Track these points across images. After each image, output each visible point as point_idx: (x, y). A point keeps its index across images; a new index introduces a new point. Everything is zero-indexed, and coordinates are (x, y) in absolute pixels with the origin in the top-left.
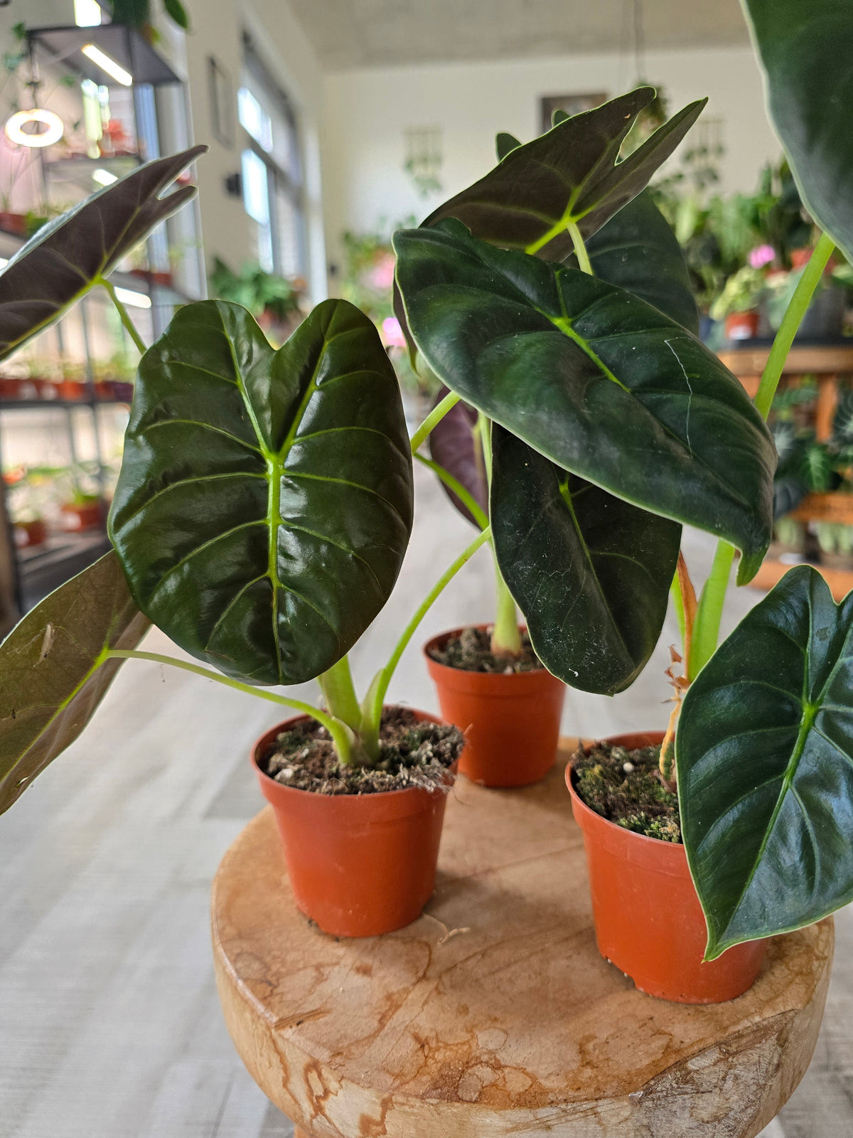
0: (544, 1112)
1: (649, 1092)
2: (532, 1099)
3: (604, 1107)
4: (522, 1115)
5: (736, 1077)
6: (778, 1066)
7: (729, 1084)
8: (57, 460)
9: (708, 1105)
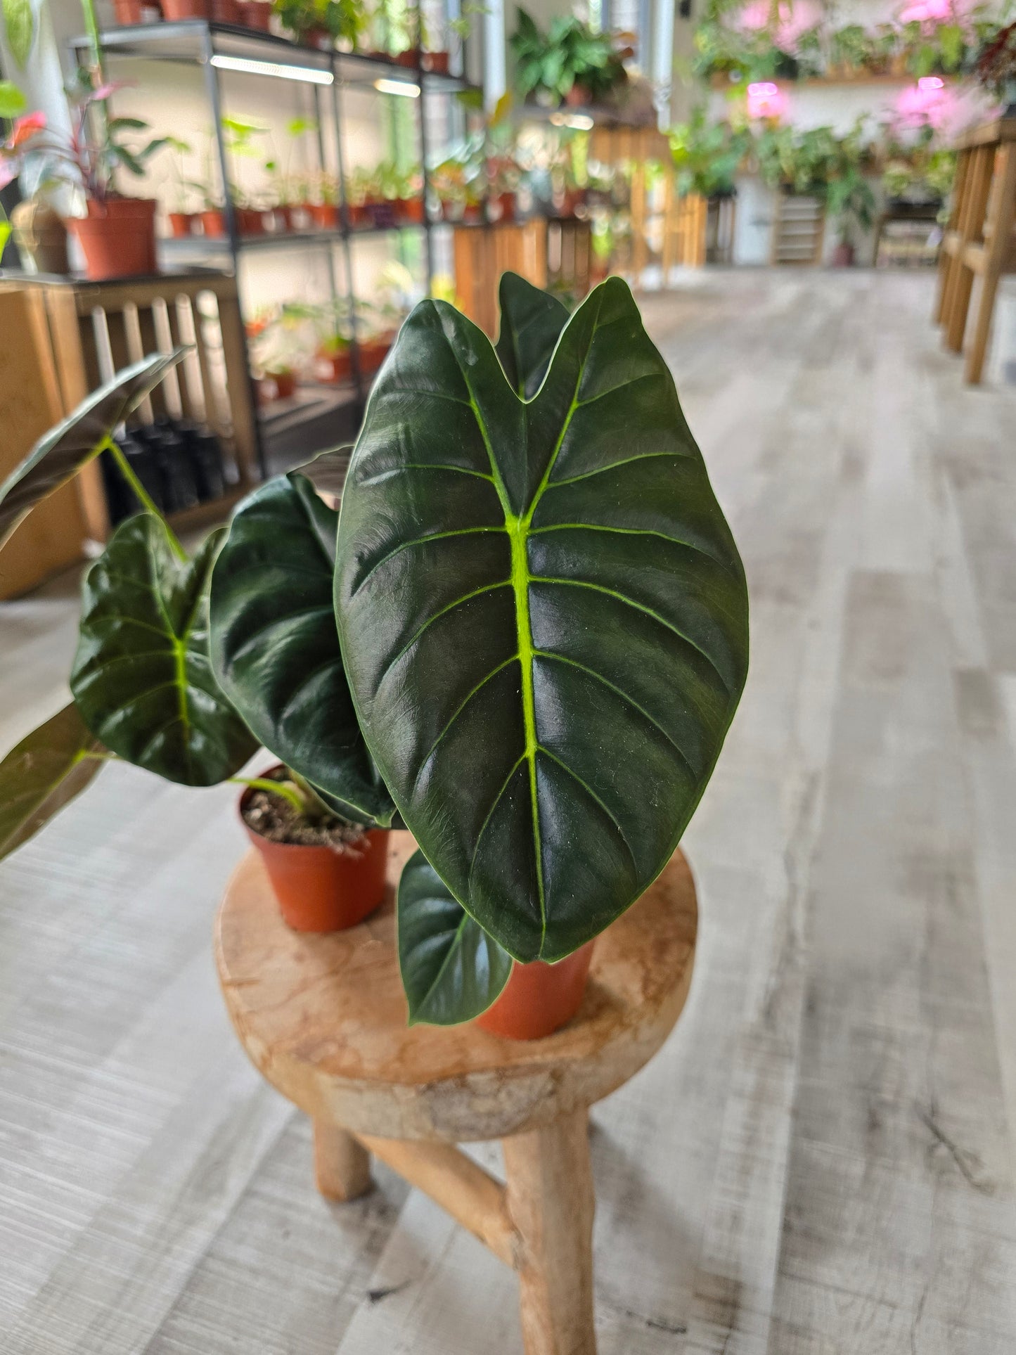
0: (357, 1083)
1: (430, 1087)
2: (350, 1073)
3: (398, 1090)
4: (343, 1081)
5: (510, 1094)
6: (552, 1093)
7: (503, 1095)
8: (314, 296)
9: (484, 1105)
